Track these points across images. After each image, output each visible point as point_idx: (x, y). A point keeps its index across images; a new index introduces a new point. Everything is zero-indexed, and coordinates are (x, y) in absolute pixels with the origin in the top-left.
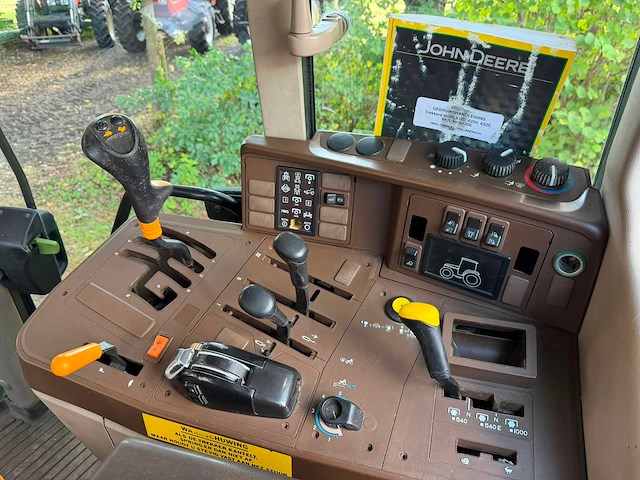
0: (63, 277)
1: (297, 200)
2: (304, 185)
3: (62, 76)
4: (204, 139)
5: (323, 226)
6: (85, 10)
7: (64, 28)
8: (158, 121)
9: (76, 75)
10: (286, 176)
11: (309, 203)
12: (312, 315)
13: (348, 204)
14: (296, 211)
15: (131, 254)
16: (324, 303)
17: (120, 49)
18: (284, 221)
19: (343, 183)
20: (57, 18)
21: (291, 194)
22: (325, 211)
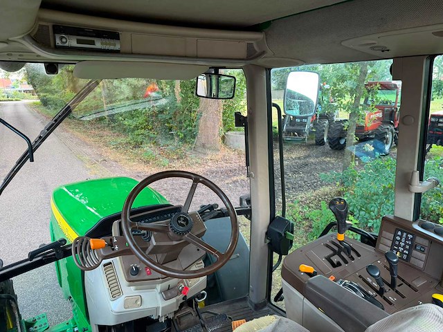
0: (290, 252)
1: (402, 244)
2: (407, 238)
3: (292, 158)
4: (367, 209)
5: (412, 258)
6: (314, 125)
7: (300, 133)
8: (339, 192)
9: (299, 158)
10: (399, 233)
11: (407, 247)
12: (397, 292)
13: (426, 252)
14: (401, 249)
15: (327, 246)
16: (403, 289)
17: (327, 147)
18: (395, 252)
19: (426, 243)
20: (299, 128)
21: (400, 241)
22: (414, 252)
